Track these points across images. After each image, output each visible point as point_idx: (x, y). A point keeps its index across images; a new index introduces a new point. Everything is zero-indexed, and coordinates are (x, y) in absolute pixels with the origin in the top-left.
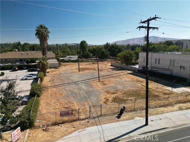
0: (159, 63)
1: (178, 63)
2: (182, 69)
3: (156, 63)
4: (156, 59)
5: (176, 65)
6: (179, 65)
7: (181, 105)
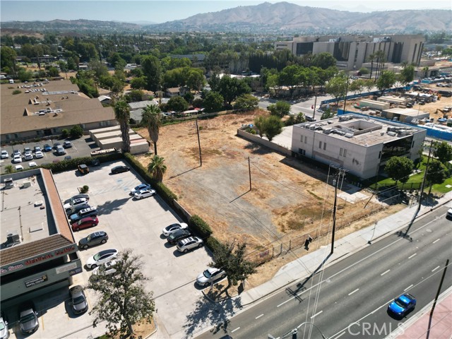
0: (325, 149)
1: (350, 155)
2: (355, 163)
3: (320, 147)
4: (321, 142)
5: (347, 156)
6: (352, 158)
7: (357, 223)
